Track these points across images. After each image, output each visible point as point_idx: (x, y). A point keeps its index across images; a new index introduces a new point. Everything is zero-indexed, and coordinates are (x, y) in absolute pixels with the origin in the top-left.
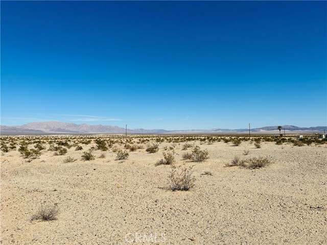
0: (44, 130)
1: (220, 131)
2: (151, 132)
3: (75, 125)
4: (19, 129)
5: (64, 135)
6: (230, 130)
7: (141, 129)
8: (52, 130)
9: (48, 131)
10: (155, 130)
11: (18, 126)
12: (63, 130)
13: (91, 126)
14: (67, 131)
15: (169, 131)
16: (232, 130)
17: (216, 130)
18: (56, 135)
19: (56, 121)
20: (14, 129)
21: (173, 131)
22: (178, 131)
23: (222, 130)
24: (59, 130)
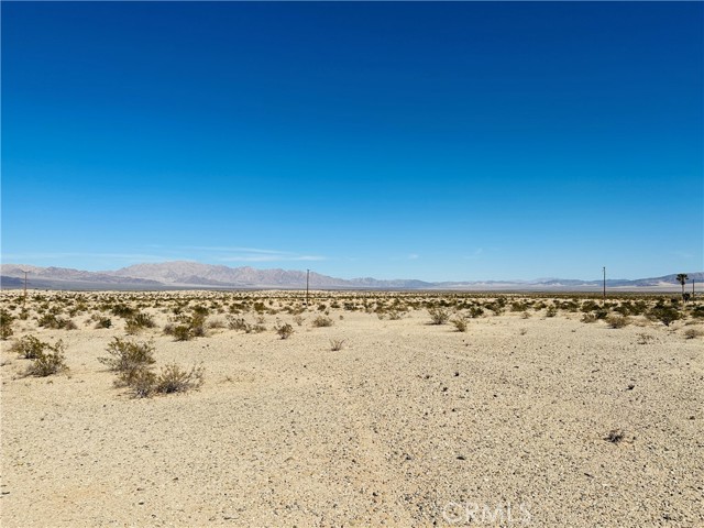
0: (162, 280)
1: (558, 285)
2: (391, 286)
3: (227, 270)
4: (112, 278)
5: (193, 292)
6: (583, 282)
7: (368, 279)
8: (181, 280)
9: (170, 282)
10: (399, 281)
11: (111, 272)
12: (203, 281)
13: (260, 272)
14: (211, 282)
15: (433, 284)
16: (588, 283)
17: (548, 283)
18: (177, 292)
19: (188, 260)
20: (103, 277)
21: (443, 283)
22: (453, 283)
23: (562, 282)
24: (194, 279)
